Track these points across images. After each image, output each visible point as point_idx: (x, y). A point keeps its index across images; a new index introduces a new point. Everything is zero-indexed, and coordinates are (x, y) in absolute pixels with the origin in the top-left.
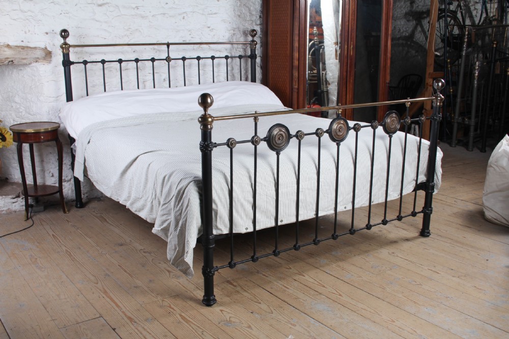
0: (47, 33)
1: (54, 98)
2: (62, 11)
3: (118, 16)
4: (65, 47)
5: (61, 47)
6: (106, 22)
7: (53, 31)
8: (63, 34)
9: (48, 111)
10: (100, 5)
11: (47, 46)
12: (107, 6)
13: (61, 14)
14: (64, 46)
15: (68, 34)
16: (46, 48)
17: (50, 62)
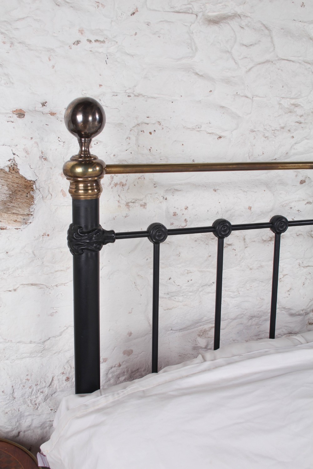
0: (21, 114)
1: (33, 345)
2: (81, 32)
3: (267, 61)
4: (84, 174)
5: (69, 173)
6: (227, 81)
7: (44, 104)
8: (80, 118)
9: (9, 390)
10: (215, 21)
11: (18, 161)
12: (234, 23)
13: (78, 42)
14: (79, 170)
15: (101, 121)
16: (14, 169)
17: (26, 219)
